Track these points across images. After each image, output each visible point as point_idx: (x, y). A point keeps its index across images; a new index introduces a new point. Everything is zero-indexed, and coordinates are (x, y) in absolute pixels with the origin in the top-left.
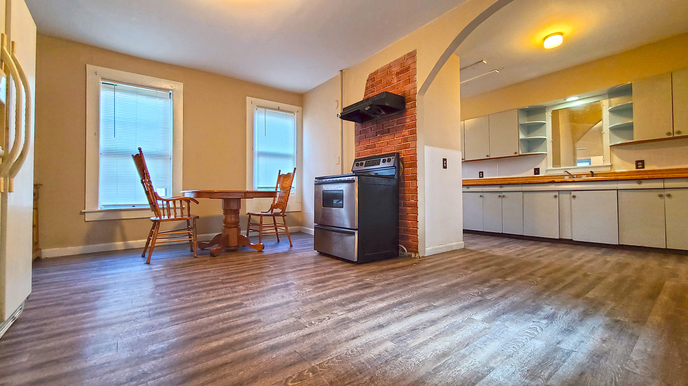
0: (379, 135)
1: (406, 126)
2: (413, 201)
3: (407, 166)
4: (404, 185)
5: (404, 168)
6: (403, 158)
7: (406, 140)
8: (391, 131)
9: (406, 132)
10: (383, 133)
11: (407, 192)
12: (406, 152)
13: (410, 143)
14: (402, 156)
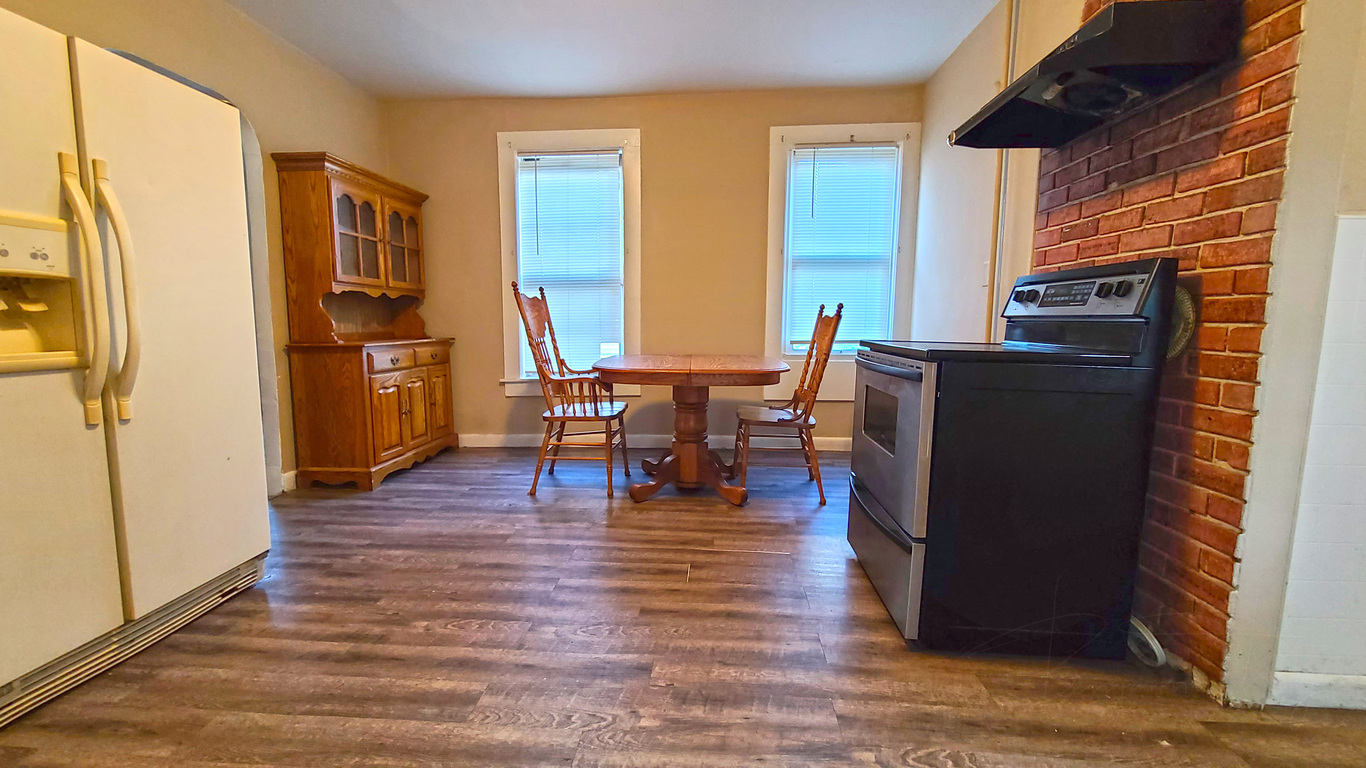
0: (1114, 186)
1: (1231, 135)
2: (1224, 465)
3: (1214, 312)
4: (1189, 390)
5: (1199, 321)
6: (1199, 277)
7: (1225, 198)
8: (1161, 164)
9: (1231, 164)
10: (1130, 176)
11: (1200, 422)
12: (1216, 254)
13: (1243, 209)
14: (1199, 270)
